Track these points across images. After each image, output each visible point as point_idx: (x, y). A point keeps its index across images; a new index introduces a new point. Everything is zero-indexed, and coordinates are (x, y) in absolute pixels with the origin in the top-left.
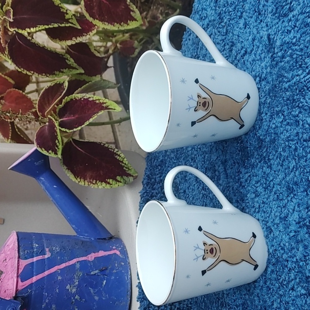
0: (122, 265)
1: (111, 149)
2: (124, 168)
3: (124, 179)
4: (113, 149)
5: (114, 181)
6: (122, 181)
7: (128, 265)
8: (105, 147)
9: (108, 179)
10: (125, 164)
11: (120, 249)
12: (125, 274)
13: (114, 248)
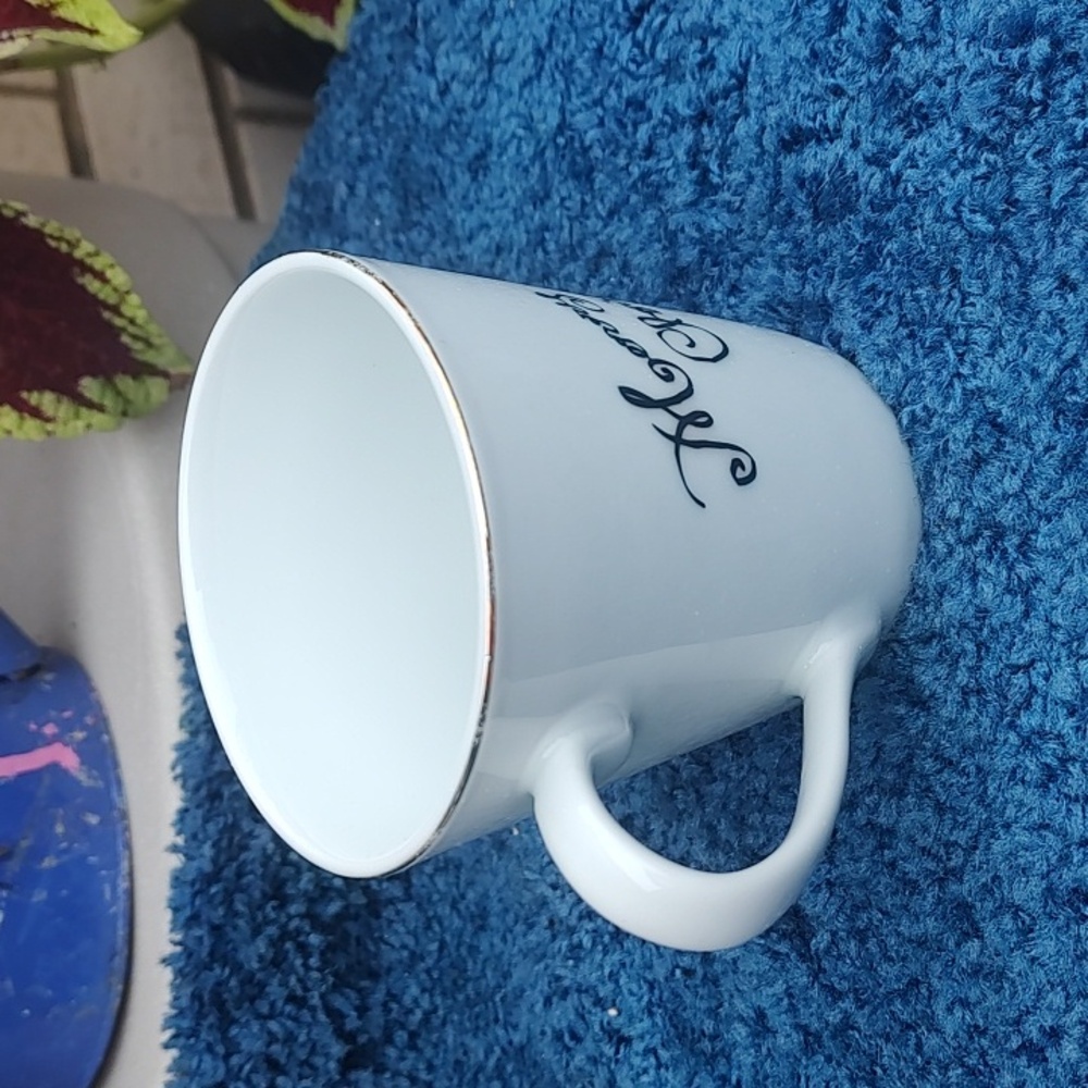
0: (87, 829)
1: (59, 239)
2: (125, 339)
3: (118, 393)
4: (68, 242)
5: (65, 400)
6: (108, 402)
7: (119, 827)
8: (26, 228)
9: (29, 390)
10: (132, 321)
11: (79, 735)
12: (104, 872)
13: (49, 730)
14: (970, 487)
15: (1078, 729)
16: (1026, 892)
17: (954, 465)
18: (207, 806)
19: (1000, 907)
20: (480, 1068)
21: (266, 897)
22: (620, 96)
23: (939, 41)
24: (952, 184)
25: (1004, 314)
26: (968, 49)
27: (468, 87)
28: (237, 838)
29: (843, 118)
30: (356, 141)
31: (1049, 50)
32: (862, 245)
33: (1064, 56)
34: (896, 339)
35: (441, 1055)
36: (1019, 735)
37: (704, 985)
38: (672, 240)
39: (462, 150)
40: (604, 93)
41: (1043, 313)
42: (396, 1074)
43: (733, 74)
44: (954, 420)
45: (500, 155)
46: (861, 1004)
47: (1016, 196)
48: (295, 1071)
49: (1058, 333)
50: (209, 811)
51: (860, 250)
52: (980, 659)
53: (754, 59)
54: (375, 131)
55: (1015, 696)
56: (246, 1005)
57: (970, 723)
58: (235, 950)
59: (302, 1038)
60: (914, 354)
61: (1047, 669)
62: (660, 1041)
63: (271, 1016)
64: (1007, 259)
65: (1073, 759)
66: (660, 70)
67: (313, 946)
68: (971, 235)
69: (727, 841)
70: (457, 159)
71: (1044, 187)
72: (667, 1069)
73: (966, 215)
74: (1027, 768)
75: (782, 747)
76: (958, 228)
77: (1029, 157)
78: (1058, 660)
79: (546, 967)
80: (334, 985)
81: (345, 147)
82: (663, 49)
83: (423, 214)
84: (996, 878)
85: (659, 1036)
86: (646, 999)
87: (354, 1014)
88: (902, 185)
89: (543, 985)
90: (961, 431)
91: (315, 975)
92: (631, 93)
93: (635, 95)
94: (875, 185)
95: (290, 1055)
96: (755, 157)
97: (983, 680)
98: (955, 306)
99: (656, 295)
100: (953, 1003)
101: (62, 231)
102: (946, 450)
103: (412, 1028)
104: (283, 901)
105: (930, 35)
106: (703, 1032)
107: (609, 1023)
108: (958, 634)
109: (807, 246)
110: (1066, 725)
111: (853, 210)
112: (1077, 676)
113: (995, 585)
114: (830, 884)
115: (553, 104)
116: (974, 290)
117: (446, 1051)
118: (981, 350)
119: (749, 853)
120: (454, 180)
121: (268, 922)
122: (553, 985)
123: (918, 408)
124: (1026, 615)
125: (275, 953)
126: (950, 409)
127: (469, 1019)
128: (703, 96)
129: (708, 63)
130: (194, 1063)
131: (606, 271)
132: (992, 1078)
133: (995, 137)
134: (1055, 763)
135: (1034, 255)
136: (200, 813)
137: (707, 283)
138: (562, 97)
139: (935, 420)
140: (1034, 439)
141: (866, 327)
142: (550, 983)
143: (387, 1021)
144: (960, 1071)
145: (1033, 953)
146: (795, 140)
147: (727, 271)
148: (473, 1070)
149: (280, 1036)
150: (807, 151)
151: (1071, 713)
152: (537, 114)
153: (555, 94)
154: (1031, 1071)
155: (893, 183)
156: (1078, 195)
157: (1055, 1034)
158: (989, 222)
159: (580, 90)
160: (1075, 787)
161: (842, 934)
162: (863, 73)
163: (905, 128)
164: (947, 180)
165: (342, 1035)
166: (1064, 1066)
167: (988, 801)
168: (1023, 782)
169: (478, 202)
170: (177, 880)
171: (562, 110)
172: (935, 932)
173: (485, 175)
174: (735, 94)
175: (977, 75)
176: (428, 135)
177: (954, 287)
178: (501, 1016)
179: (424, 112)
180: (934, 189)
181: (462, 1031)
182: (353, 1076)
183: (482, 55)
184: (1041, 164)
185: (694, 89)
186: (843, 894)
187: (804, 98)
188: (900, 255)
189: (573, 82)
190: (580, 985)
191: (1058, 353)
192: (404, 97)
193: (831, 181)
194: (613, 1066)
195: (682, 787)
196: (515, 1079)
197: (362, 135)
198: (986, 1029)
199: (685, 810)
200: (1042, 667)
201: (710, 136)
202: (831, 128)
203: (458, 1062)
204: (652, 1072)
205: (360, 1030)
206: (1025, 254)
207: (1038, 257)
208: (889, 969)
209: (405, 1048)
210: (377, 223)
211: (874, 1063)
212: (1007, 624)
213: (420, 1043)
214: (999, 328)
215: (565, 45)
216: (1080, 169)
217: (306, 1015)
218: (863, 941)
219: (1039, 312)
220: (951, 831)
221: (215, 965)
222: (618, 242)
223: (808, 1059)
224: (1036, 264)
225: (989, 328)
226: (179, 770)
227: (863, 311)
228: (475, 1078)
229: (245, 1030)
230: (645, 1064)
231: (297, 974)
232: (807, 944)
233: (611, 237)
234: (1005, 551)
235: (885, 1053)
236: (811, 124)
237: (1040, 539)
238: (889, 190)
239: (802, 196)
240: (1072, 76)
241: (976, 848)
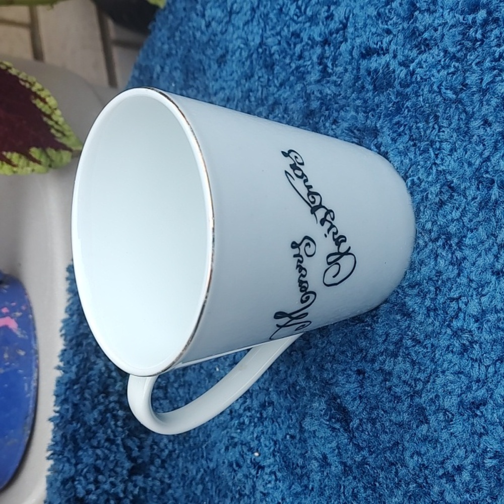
0: (19, 357)
1: (26, 81)
2: (53, 131)
3: (48, 156)
4: (30, 83)
5: (23, 157)
6: (43, 160)
7: (34, 358)
8: (10, 75)
9: (7, 151)
10: (57, 123)
11: (18, 314)
12: (25, 378)
13: (5, 310)
14: (437, 215)
15: (479, 328)
16: (450, 403)
17: (430, 205)
18: (75, 348)
19: (438, 409)
20: (194, 479)
21: (100, 392)
22: (289, 31)
23: (436, 11)
24: (438, 76)
25: (458, 136)
26: (449, 14)
27: (219, 24)
28: (88, 364)
29: (390, 44)
30: (166, 47)
31: (486, 16)
32: (395, 102)
33: (492, 19)
34: (407, 147)
35: (176, 472)
36: (452, 330)
37: (300, 443)
38: (308, 98)
39: (214, 53)
40: (282, 29)
41: (475, 136)
42: (154, 479)
43: (341, 22)
44: (431, 184)
45: (232, 56)
46: (371, 453)
47: (467, 82)
48: (107, 474)
49: (481, 145)
50: (76, 351)
51: (393, 104)
52: (437, 295)
53: (351, 16)
54: (175, 43)
55: (451, 312)
56: (87, 441)
57: (430, 324)
58: (83, 416)
59: (112, 458)
60: (415, 153)
61: (467, 300)
62: (277, 469)
63: (98, 447)
64: (460, 111)
65: (476, 342)
66: (308, 20)
67: (120, 416)
68: (445, 100)
69: (315, 376)
70: (212, 57)
71: (479, 79)
72: (280, 481)
73: (443, 90)
74: (454, 345)
75: (343, 333)
76: (439, 96)
77: (473, 64)
78: (472, 296)
79: (228, 432)
80: (128, 435)
81: (161, 49)
82: (310, 10)
83: (195, 82)
84: (437, 396)
85: (277, 466)
86: (272, 448)
87: (136, 449)
88: (415, 76)
89: (225, 441)
90: (435, 189)
91: (120, 429)
92: (294, 30)
93: (296, 31)
94: (402, 75)
95: (106, 465)
96: (349, 60)
97: (437, 304)
98: (435, 132)
99: (299, 123)
100: (413, 454)
101: (27, 77)
102: (427, 197)
103: (163, 458)
104: (107, 395)
105: (432, 8)
106: (297, 465)
107: (254, 459)
108: (427, 283)
109: (370, 102)
110: (474, 326)
111: (392, 86)
112: (480, 304)
113: (445, 261)
114: (361, 397)
115: (258, 33)
116: (445, 125)
117: (178, 470)
118: (446, 152)
119: (324, 382)
120: (210, 66)
121: (99, 403)
122: (230, 441)
123: (415, 179)
124: (459, 275)
125: (102, 418)
126: (430, 179)
127: (190, 456)
128: (327, 32)
129: (330, 17)
130: (61, 467)
131: (277, 111)
132: (429, 489)
133: (459, 55)
134: (467, 343)
135: (473, 109)
136: (72, 351)
137: (323, 118)
138: (262, 30)
139: (423, 184)
140: (468, 194)
141: (394, 140)
142: (228, 440)
143: (152, 454)
144: (414, 485)
145: (451, 431)
146: (368, 53)
147: (333, 113)
148: (190, 479)
149: (102, 456)
150: (373, 59)
151: (476, 321)
152: (250, 38)
153: (259, 29)
154: (447, 486)
155: (411, 74)
156: (495, 83)
157: (459, 469)
158: (454, 94)
159: (271, 27)
160: (476, 354)
161: (365, 420)
162: (400, 24)
163: (418, 50)
164: (436, 74)
165: (130, 458)
166: (463, 484)
167: (436, 360)
168: (452, 352)
169: (220, 77)
170: (59, 382)
171: (262, 36)
172: (408, 420)
173: (224, 65)
174: (341, 32)
175: (453, 26)
176: (199, 45)
177: (435, 123)
178: (205, 455)
179: (198, 34)
180: (430, 78)
181: (186, 460)
182: (134, 478)
183: (227, 9)
184: (479, 69)
185: (323, 28)
186: (366, 402)
187: (373, 34)
188: (412, 108)
189: (268, 24)
190: (242, 441)
191: (481, 154)
192: (189, 27)
193: (383, 73)
194: (255, 479)
195: (296, 351)
196: (209, 484)
197: (169, 44)
198: (428, 466)
199: (296, 361)
200: (464, 299)
201: (329, 51)
202: (384, 49)
203: (183, 475)
204: (273, 483)
205: (138, 457)
206: (469, 109)
207: (475, 110)
208: (385, 437)
209: (159, 467)
210: (173, 85)
211: (375, 481)
212: (449, 279)
213: (166, 465)
214: (455, 143)
215: (265, 7)
216: (497, 71)
217: (114, 448)
218: (374, 424)
219: (473, 136)
220: (418, 373)
221: (74, 422)
222: (283, 98)
223: (345, 478)
224: (473, 113)
225: (450, 142)
226: (63, 332)
227: (393, 132)
228: (191, 483)
229: (85, 453)
230: (270, 479)
231: (111, 428)
232: (348, 425)
233: (280, 95)
234: (451, 245)
235: (381, 476)
236: (375, 46)
237: (467, 240)
238: (409, 78)
239: (369, 79)
240: (496, 28)
241: (428, 382)
